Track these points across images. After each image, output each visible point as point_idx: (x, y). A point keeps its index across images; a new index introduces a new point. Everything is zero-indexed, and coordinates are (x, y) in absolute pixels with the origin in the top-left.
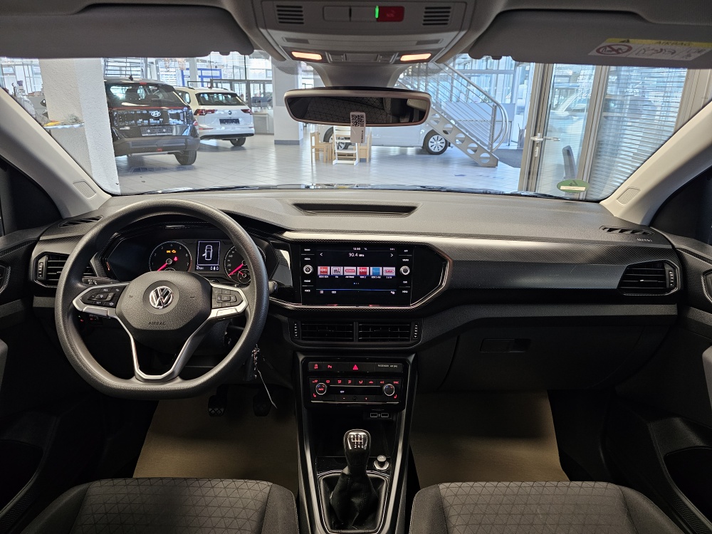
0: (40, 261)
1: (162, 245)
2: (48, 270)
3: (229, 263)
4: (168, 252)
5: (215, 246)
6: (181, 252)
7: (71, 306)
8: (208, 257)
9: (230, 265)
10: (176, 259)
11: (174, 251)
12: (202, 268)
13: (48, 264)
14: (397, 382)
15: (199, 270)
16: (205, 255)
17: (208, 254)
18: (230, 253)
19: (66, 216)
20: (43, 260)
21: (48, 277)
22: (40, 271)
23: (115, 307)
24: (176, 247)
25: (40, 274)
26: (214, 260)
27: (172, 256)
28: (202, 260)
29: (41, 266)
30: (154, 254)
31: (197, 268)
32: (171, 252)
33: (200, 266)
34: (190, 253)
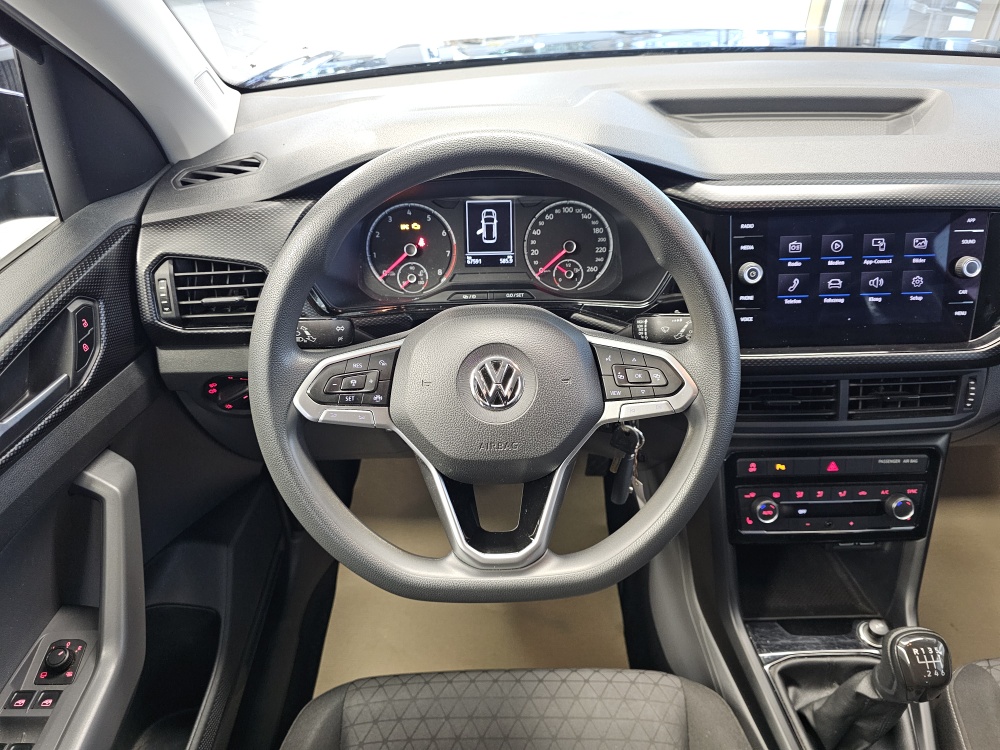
0: (159, 273)
1: (390, 214)
2: (181, 296)
3: (534, 247)
4: (404, 227)
5: (501, 209)
6: (432, 229)
7: (291, 412)
8: (489, 237)
9: (535, 252)
10: (422, 243)
11: (416, 226)
12: (477, 261)
13: (178, 281)
14: (914, 491)
15: (473, 265)
16: (482, 231)
17: (489, 229)
18: (536, 226)
19: (176, 157)
20: (165, 269)
21: (184, 309)
22: (163, 299)
23: (386, 403)
24: (419, 215)
25: (164, 306)
26: (502, 244)
27: (412, 236)
28: (477, 243)
29: (163, 288)
30: (373, 234)
31: (468, 262)
32: (410, 227)
33: (474, 257)
34: (450, 229)
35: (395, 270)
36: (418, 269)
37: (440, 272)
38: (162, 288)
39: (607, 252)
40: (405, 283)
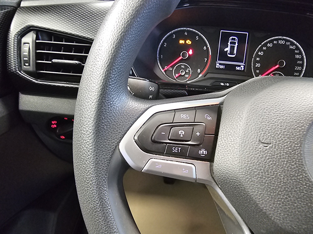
0: (24, 40)
1: (174, 33)
2: (38, 56)
3: (258, 62)
4: (182, 42)
5: (242, 39)
6: (198, 45)
8: (232, 53)
9: (258, 65)
10: (191, 52)
11: (189, 42)
12: (222, 67)
13: (38, 46)
15: (219, 69)
16: (228, 49)
17: (232, 48)
18: (261, 50)
20: (29, 39)
22: (25, 56)
23: (210, 158)
24: (191, 36)
25: (25, 62)
26: (238, 59)
27: (186, 47)
28: (224, 56)
30: (163, 44)
31: (217, 67)
32: (185, 42)
33: (220, 64)
34: (209, 46)
35: (173, 67)
36: (186, 68)
37: (199, 71)
38: (25, 49)
39: (302, 71)
40: (177, 75)
